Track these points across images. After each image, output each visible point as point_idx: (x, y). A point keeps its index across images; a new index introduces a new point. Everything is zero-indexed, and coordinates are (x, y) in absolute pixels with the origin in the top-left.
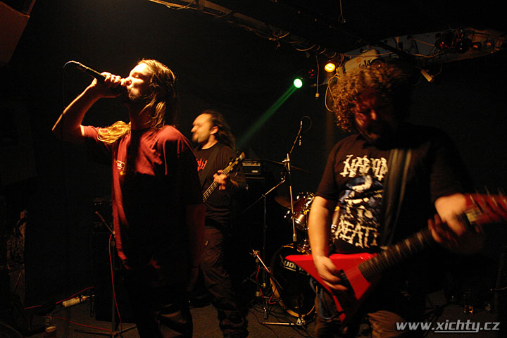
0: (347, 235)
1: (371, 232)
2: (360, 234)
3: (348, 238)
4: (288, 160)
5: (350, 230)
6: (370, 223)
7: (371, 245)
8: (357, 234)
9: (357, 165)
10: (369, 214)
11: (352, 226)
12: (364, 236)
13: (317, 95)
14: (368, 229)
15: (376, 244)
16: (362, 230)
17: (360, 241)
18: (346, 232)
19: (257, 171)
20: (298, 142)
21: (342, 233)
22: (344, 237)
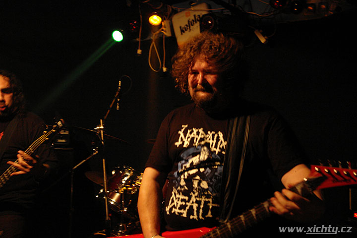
0: (180, 209)
1: (206, 203)
2: (195, 206)
3: (182, 211)
4: (102, 127)
5: (184, 203)
6: (206, 193)
7: (206, 216)
8: (191, 207)
9: (192, 135)
10: (204, 185)
11: (187, 198)
12: (198, 208)
13: (139, 52)
14: (203, 199)
15: (211, 216)
16: (197, 202)
17: (195, 213)
18: (179, 206)
19: (64, 141)
20: (115, 105)
21: (174, 206)
22: (177, 211)
